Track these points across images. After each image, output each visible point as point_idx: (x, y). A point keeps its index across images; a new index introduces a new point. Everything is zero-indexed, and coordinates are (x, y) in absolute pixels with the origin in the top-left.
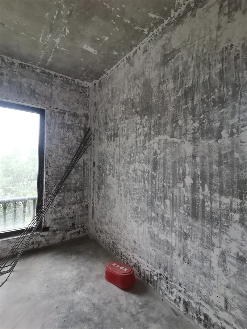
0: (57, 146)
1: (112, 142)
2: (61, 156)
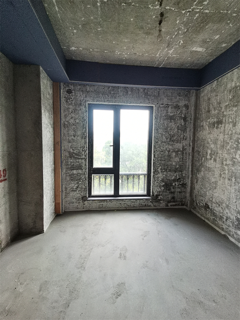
0: (162, 135)
1: (215, 129)
2: (165, 142)
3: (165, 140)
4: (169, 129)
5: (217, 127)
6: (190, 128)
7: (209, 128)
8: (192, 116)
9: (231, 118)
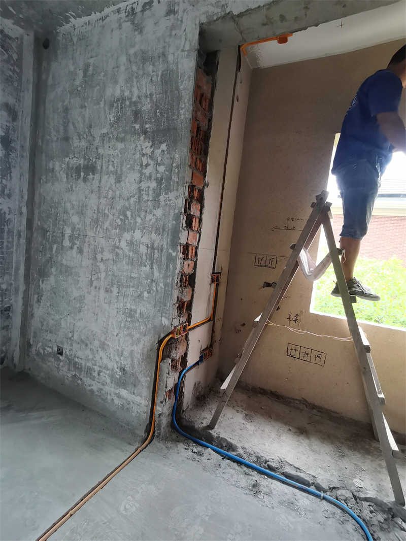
5: (85, 180)
6: (21, 168)
7: (67, 177)
8: (25, 139)
9: (113, 165)
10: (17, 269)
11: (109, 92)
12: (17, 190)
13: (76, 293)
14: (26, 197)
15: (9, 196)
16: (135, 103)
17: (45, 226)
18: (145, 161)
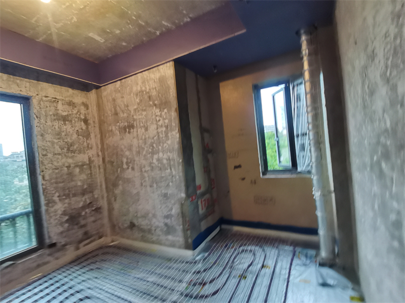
2: (59, 154)
3: (59, 150)
4: (63, 134)
5: (129, 132)
6: (95, 133)
7: (120, 133)
8: (95, 118)
9: (142, 123)
10: (101, 186)
11: (134, 89)
12: (94, 144)
13: (135, 192)
14: (100, 147)
15: (91, 148)
16: (148, 93)
17: (112, 160)
18: (158, 119)
